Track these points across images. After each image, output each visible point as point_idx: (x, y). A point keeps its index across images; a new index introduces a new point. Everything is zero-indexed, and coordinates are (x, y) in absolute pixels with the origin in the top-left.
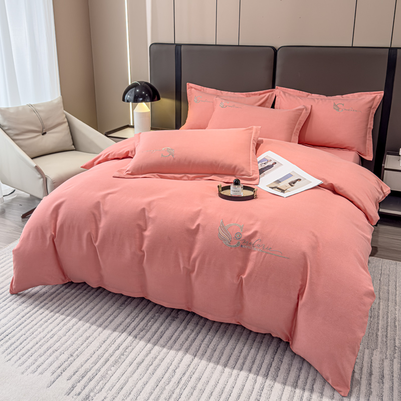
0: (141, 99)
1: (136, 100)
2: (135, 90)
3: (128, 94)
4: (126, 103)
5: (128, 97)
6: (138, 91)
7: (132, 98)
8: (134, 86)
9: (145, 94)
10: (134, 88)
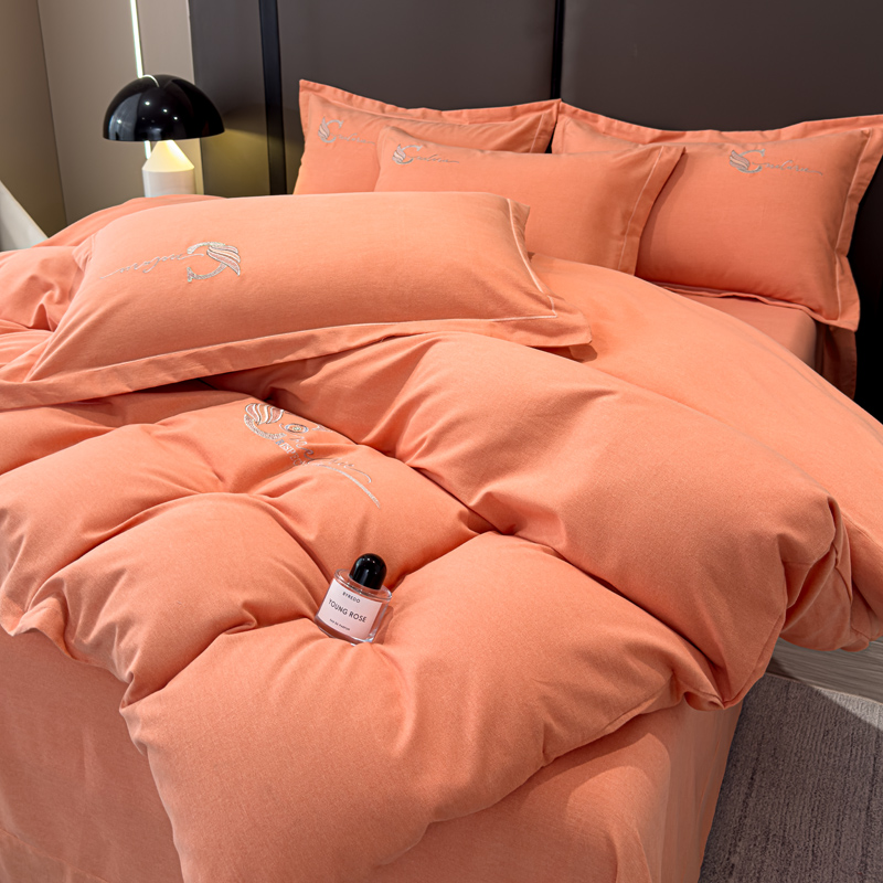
0: (158, 130)
1: (141, 133)
2: (140, 103)
3: (119, 116)
4: (112, 143)
5: (117, 121)
6: (148, 103)
7: (130, 126)
8: (141, 87)
9: (170, 116)
10: (138, 96)
